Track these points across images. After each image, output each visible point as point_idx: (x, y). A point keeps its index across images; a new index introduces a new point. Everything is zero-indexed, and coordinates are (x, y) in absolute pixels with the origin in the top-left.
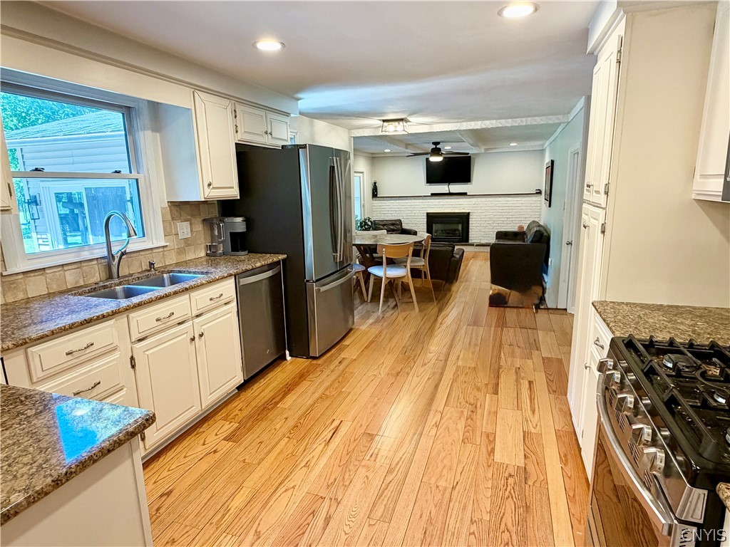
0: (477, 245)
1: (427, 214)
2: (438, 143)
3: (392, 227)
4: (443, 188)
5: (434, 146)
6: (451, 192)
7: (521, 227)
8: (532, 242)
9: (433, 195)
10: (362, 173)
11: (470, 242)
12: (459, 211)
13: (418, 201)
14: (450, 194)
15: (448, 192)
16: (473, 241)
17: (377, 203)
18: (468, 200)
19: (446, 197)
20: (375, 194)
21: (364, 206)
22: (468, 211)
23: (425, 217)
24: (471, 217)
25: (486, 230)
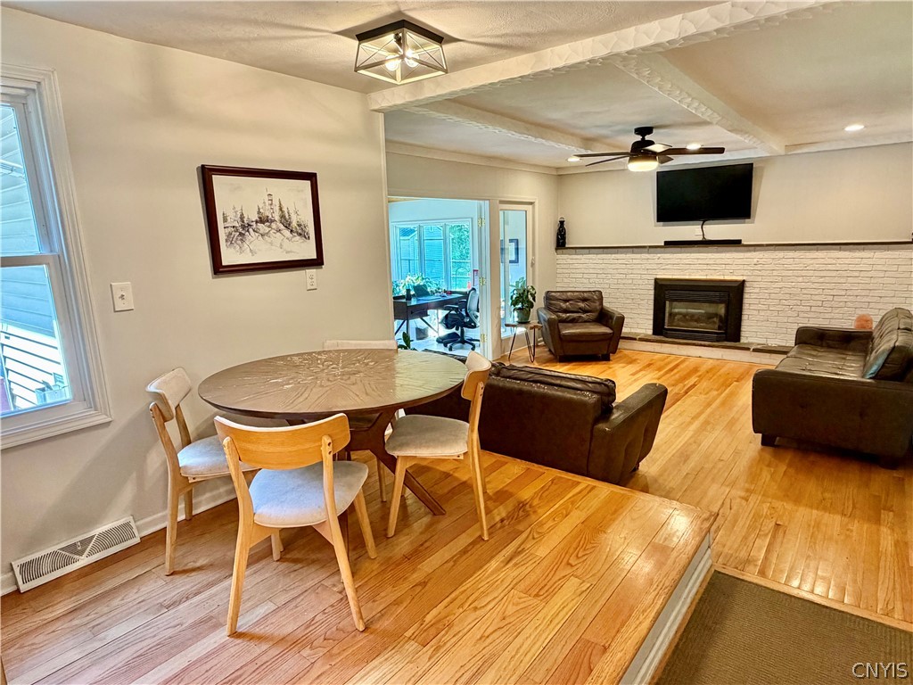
0: (755, 350)
1: (656, 280)
2: (648, 130)
3: (582, 305)
4: (691, 231)
5: (639, 138)
6: (709, 237)
7: (864, 320)
8: (877, 376)
9: (669, 244)
10: (531, 203)
11: (743, 340)
12: (722, 278)
13: (638, 256)
14: (705, 243)
15: (700, 238)
16: (750, 340)
17: (565, 258)
18: (741, 255)
19: (695, 249)
20: (561, 242)
21: (533, 265)
22: (741, 278)
23: (652, 287)
24: (747, 290)
25: (780, 319)
